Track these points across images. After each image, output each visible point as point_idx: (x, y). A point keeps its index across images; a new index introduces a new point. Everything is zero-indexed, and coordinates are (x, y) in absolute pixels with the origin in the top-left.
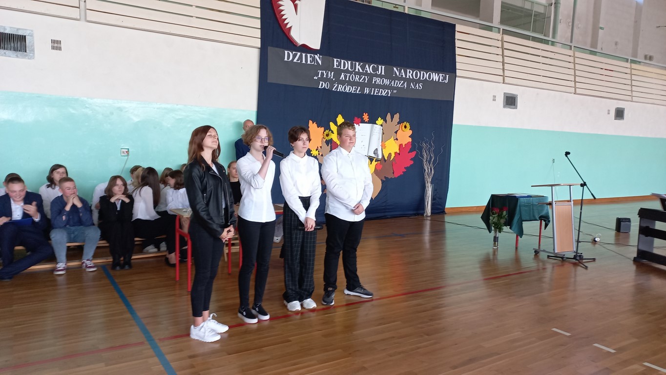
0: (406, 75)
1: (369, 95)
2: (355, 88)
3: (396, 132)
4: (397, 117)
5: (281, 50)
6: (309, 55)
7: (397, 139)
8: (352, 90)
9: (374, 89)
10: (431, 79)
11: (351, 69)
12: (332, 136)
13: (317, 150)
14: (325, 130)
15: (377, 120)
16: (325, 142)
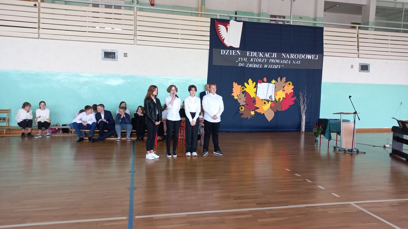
0: (290, 56)
1: (267, 68)
2: (259, 65)
3: (284, 87)
4: (284, 79)
5: (220, 49)
6: (233, 51)
7: (284, 91)
8: (257, 66)
9: (270, 65)
10: (306, 58)
11: (256, 56)
12: (245, 89)
13: (237, 96)
14: (242, 86)
15: (272, 81)
16: (242, 92)
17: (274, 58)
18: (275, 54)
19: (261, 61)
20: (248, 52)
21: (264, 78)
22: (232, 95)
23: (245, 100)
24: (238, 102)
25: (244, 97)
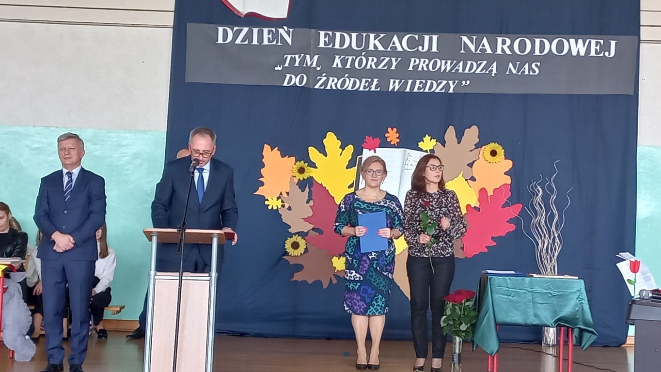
0: (494, 46)
1: (401, 93)
2: (366, 82)
3: (471, 165)
4: (472, 134)
5: (213, 25)
6: (266, 30)
7: (473, 179)
8: (361, 85)
9: (412, 81)
10: (565, 51)
11: (357, 46)
12: (311, 172)
13: (278, 198)
14: (296, 161)
15: (420, 142)
16: (297, 185)
17: (429, 55)
18: (431, 40)
19: (377, 65)
20: (322, 33)
21: (389, 129)
22: (257, 193)
23: (310, 214)
24: (282, 219)
25: (308, 202)
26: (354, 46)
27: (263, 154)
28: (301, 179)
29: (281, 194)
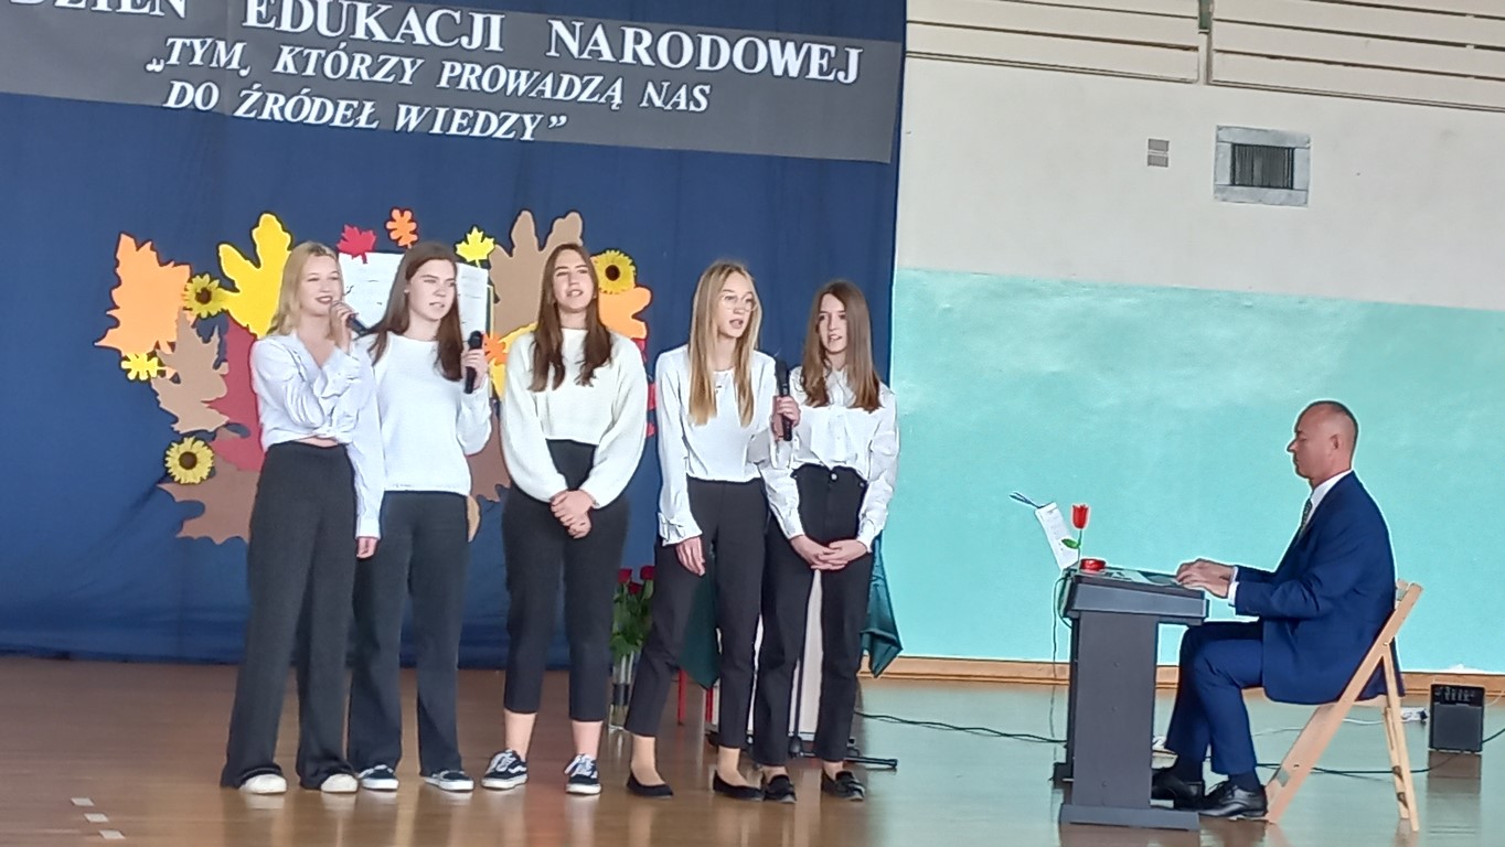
0: (617, 47)
1: (422, 136)
2: (348, 107)
8: (337, 114)
9: (447, 112)
10: (761, 65)
11: (329, 29)
12: (224, 301)
13: (151, 355)
14: (193, 276)
15: (460, 242)
16: (193, 326)
17: (483, 57)
18: (487, 23)
19: (372, 71)
21: (396, 214)
22: (102, 343)
23: (222, 391)
24: (158, 402)
25: (216, 366)
26: (323, 28)
27: (119, 256)
28: (204, 315)
29: (157, 346)
